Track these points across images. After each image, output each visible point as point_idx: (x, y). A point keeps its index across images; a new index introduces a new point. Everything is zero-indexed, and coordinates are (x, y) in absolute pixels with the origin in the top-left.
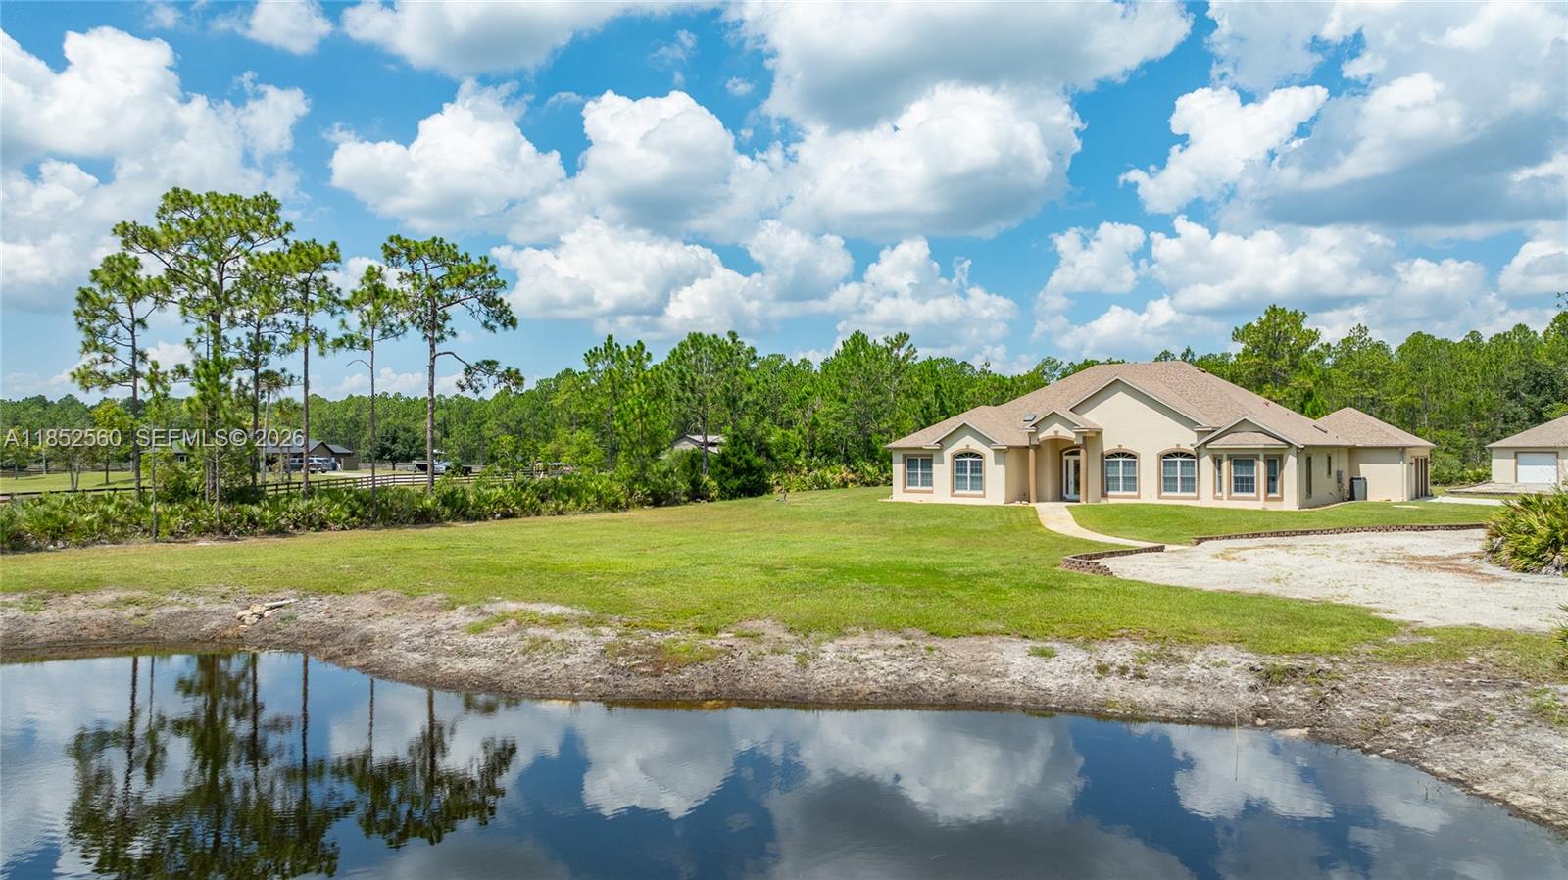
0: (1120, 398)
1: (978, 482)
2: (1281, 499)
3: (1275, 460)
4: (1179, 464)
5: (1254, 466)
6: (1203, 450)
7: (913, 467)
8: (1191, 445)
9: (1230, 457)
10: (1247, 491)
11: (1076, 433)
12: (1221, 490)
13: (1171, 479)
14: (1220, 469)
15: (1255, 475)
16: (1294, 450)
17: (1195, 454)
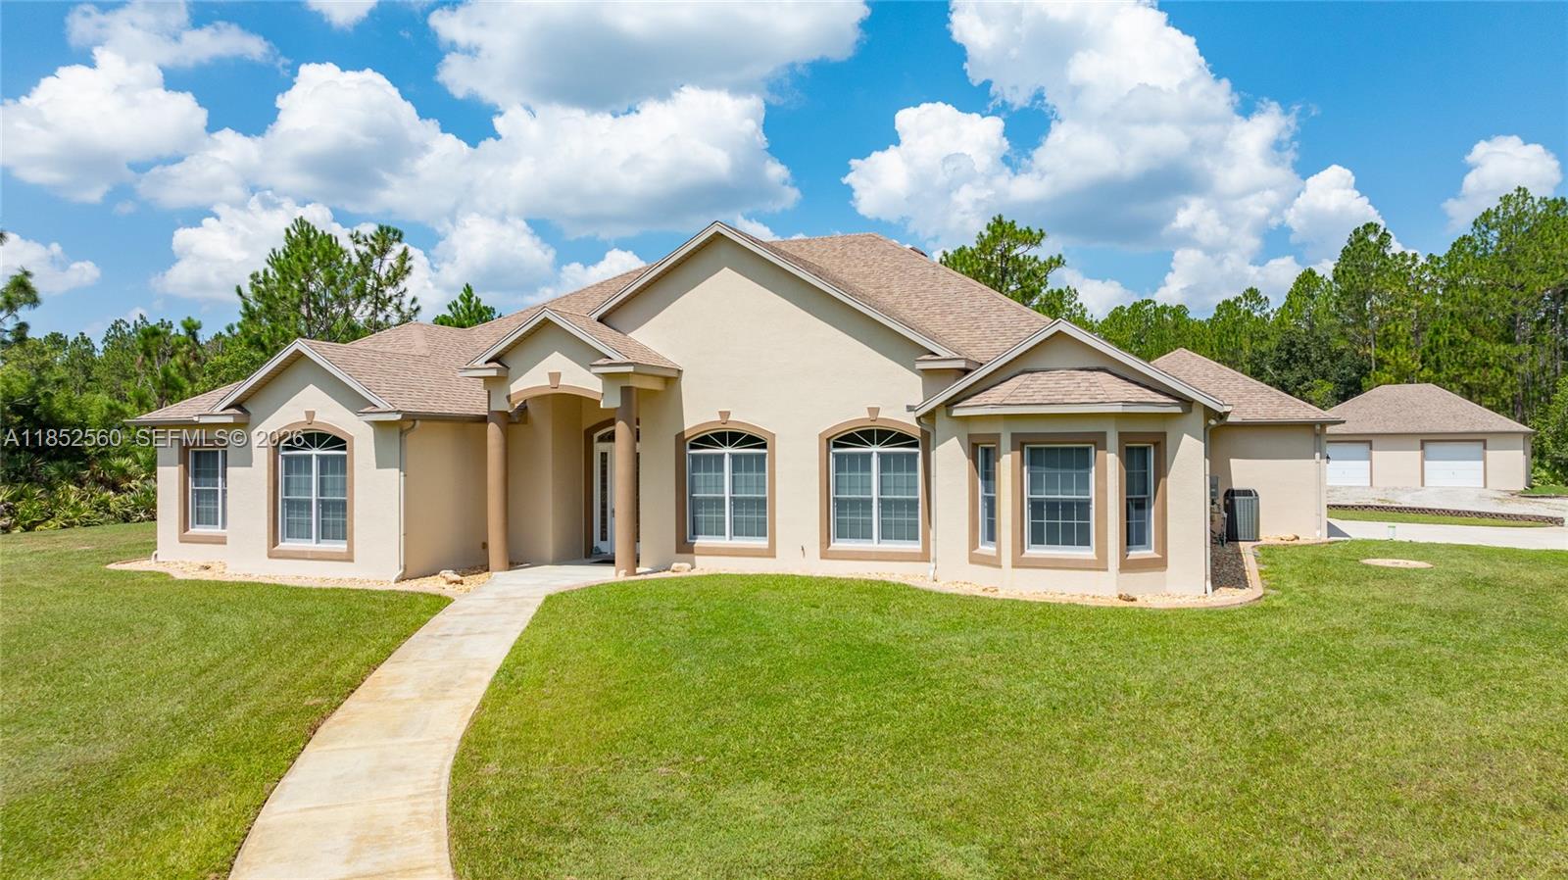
0: (725, 289)
1: (335, 519)
2: (1160, 564)
3: (1144, 450)
4: (875, 462)
5: (1087, 466)
6: (942, 423)
7: (207, 475)
8: (910, 408)
9: (1019, 442)
10: (1068, 541)
11: (606, 376)
12: (991, 535)
13: (854, 503)
14: (989, 475)
15: (1093, 494)
16: (1197, 419)
17: (916, 433)
